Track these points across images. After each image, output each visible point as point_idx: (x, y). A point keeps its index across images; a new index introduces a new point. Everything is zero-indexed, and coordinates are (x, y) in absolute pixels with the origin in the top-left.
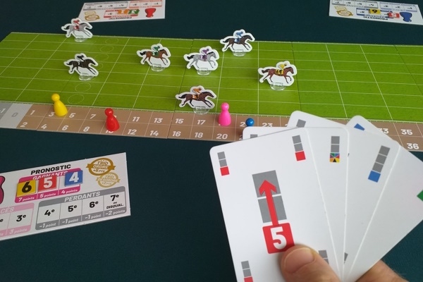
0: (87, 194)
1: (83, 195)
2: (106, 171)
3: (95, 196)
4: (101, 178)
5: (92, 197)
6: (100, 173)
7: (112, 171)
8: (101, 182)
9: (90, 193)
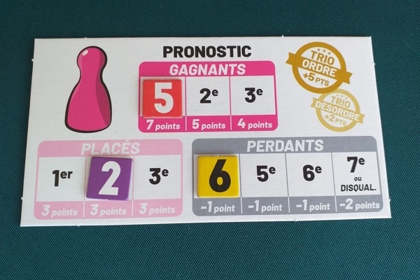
0: (294, 140)
1: (285, 140)
2: (332, 82)
3: (313, 151)
4: (321, 100)
5: (306, 151)
6: (318, 85)
7: (344, 86)
8: (324, 114)
9: (300, 139)
